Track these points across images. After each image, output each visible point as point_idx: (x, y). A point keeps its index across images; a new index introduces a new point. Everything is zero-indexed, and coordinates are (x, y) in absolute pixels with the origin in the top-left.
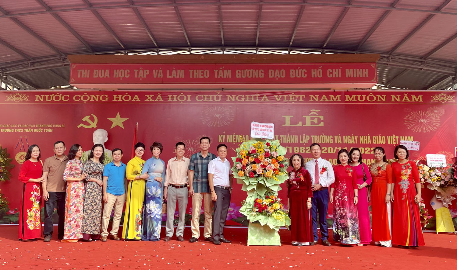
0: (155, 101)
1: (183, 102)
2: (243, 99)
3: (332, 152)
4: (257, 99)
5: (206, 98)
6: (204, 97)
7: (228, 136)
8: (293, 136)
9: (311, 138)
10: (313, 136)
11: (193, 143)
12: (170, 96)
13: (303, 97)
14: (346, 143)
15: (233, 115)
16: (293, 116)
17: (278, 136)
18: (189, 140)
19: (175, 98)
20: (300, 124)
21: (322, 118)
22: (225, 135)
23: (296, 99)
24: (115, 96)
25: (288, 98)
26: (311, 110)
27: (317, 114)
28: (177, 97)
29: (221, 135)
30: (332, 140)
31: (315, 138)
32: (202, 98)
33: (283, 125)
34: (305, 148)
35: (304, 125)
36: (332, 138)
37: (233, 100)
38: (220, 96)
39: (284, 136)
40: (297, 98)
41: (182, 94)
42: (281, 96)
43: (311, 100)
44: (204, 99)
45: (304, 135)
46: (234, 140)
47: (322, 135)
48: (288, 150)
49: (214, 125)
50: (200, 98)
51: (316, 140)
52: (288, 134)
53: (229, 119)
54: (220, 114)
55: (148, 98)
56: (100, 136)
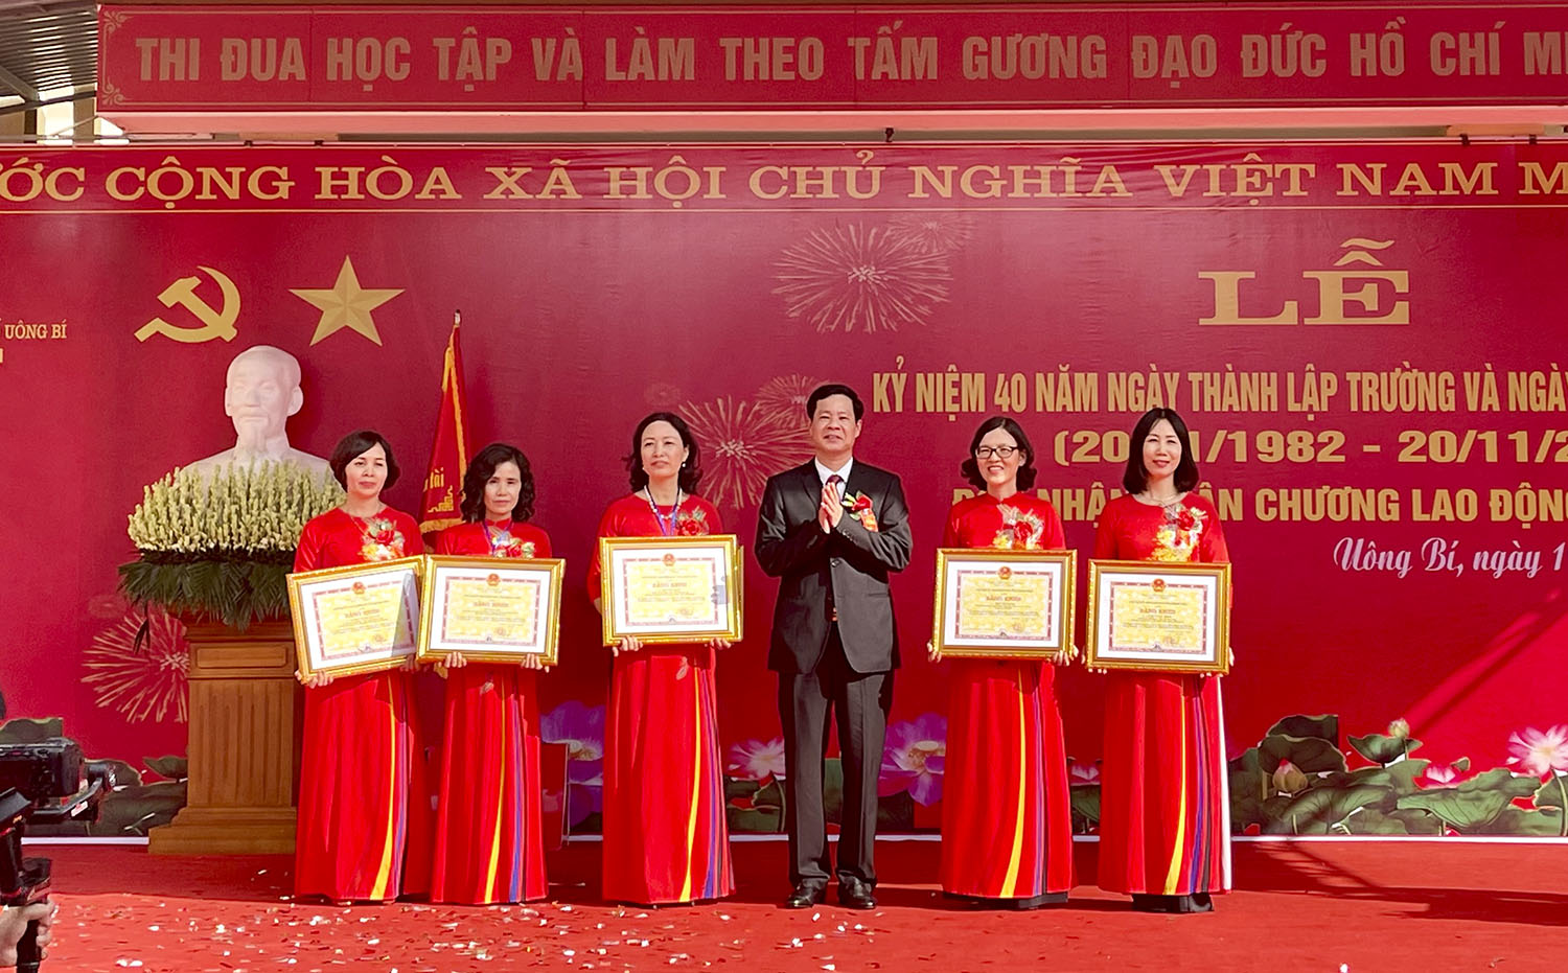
0: (538, 196)
1: (685, 203)
2: (996, 188)
3: (1449, 457)
4: (1070, 188)
5: (802, 184)
6: (793, 176)
7: (920, 377)
9: (1344, 385)
10: (1353, 377)
11: (739, 417)
12: (615, 173)
13: (1304, 173)
14: (1524, 408)
15: (945, 269)
16: (1252, 275)
17: (1176, 375)
18: (720, 401)
19: (641, 185)
20: (1289, 315)
21: (1400, 280)
22: (904, 376)
23: (1270, 185)
24: (326, 172)
25: (1228, 181)
26: (1345, 245)
27: (1377, 263)
28: (650, 178)
29: (886, 376)
30: (1451, 393)
31: (1365, 384)
32: (784, 182)
33: (1203, 322)
34: (1315, 439)
35: (1308, 321)
36: (1451, 383)
37: (946, 191)
38: (876, 171)
39: (1208, 375)
40: (1273, 179)
41: (678, 164)
42: (1190, 169)
43: (1348, 191)
44: (793, 189)
45: (1307, 369)
46: (953, 397)
47: (1402, 372)
48: (1229, 446)
49: (850, 321)
50: (769, 183)
51: (1371, 397)
52: (1229, 367)
53: (927, 291)
54: (877, 264)
55: (501, 183)
56: (265, 384)
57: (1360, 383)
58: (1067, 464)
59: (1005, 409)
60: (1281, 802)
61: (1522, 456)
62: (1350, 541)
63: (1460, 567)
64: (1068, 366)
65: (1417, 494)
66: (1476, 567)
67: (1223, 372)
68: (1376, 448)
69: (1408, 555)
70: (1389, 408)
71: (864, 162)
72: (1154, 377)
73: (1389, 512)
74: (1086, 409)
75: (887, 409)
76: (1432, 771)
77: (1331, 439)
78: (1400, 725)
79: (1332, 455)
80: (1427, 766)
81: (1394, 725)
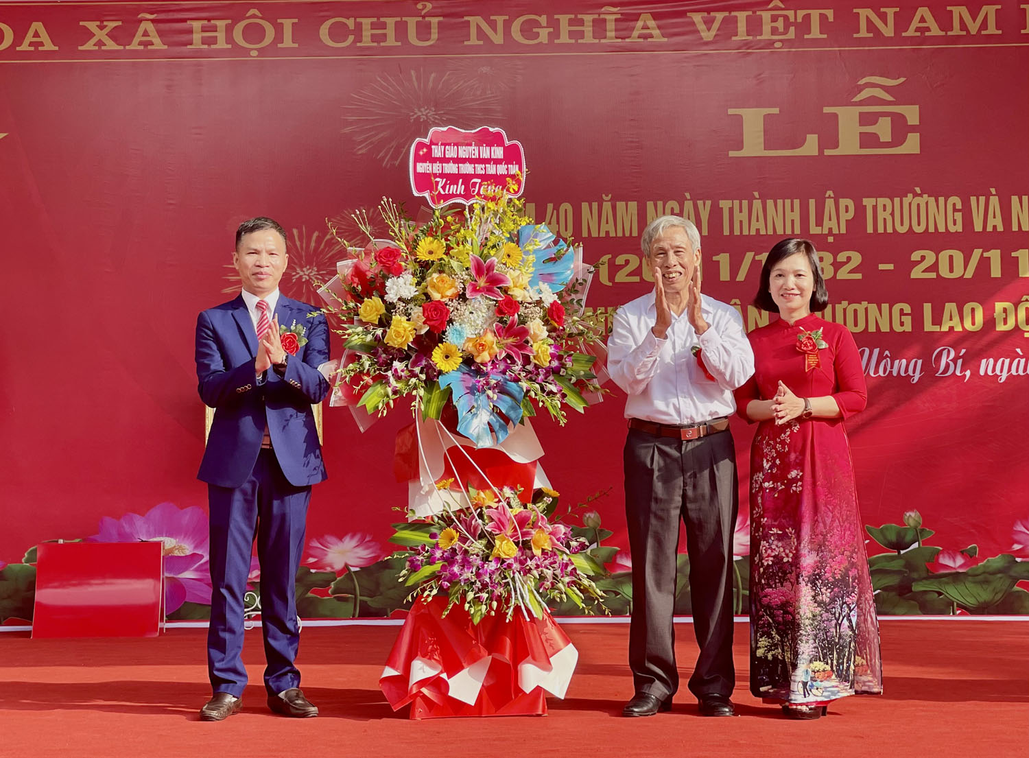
0: (127, 47)
1: (262, 52)
2: (544, 35)
3: (957, 273)
4: (611, 34)
5: (367, 33)
6: (359, 27)
8: (780, 202)
9: (860, 210)
10: (868, 202)
11: (313, 244)
12: (197, 25)
13: (823, 18)
14: (1026, 227)
16: (776, 111)
17: (709, 203)
18: (295, 231)
19: (221, 35)
20: (810, 146)
21: (912, 114)
23: (792, 29)
25: (754, 26)
26: (861, 82)
27: (890, 98)
28: (229, 30)
30: (959, 216)
31: (880, 209)
32: (352, 32)
33: (732, 154)
34: (835, 259)
35: (827, 152)
36: (959, 206)
37: (498, 39)
38: (435, 21)
39: (737, 202)
40: (795, 24)
41: (254, 16)
42: (720, 16)
43: (863, 33)
44: (359, 38)
45: (827, 195)
47: (914, 197)
48: (756, 266)
50: (338, 32)
51: (885, 219)
52: (756, 194)
54: (436, 106)
55: (92, 35)
57: (875, 208)
58: (610, 284)
62: (867, 350)
63: (968, 373)
64: (610, 196)
65: (927, 308)
66: (982, 373)
67: (751, 200)
68: (890, 267)
69: (920, 362)
70: (902, 230)
71: (423, 14)
72: (688, 204)
73: (902, 324)
74: (627, 234)
76: (944, 557)
77: (849, 259)
78: (913, 514)
79: (850, 272)
80: (938, 553)
81: (908, 514)
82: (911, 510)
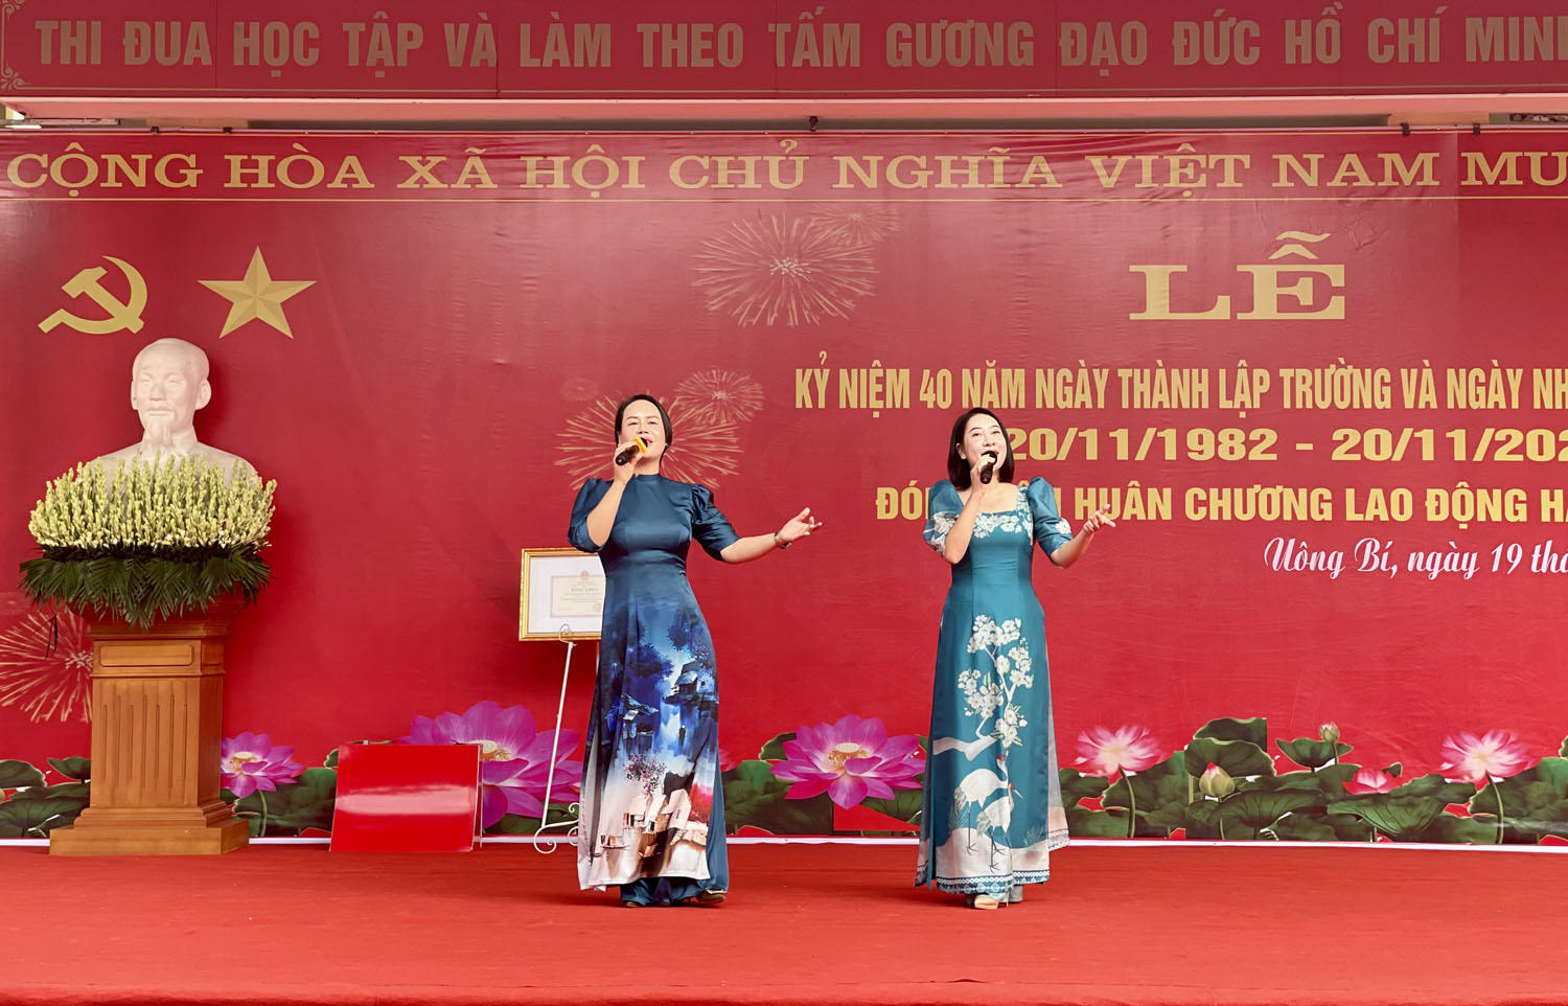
0: (453, 186)
1: (604, 193)
2: (922, 180)
3: (1385, 455)
4: (999, 179)
5: (723, 174)
6: (714, 166)
7: (843, 373)
8: (1186, 372)
9: (1277, 383)
10: (1287, 374)
12: (531, 162)
13: (1238, 163)
14: (1464, 406)
15: (869, 261)
16: (1184, 268)
17: (1106, 372)
19: (558, 174)
20: (1222, 309)
21: (1336, 274)
22: (826, 372)
23: (1203, 176)
24: (236, 160)
25: (1161, 173)
26: (1280, 238)
27: (1312, 256)
28: (568, 167)
29: (809, 372)
30: (1387, 391)
31: (1299, 381)
32: (706, 172)
33: (1133, 316)
34: (1247, 437)
35: (1241, 316)
36: (1388, 379)
37: (871, 182)
38: (800, 161)
39: (1137, 371)
40: (1207, 170)
41: (595, 153)
42: (1122, 160)
43: (1283, 182)
44: (714, 179)
45: (1239, 365)
46: (877, 393)
47: (1337, 369)
48: (1158, 444)
49: (772, 315)
50: (690, 172)
51: (1304, 393)
52: (1160, 363)
53: (850, 284)
54: (800, 256)
55: (415, 172)
56: (171, 378)
57: (1293, 380)
59: (930, 405)
60: (1207, 806)
61: (1460, 454)
62: (1281, 541)
63: (1395, 569)
64: (995, 361)
65: (1350, 493)
66: (1410, 568)
67: (1154, 369)
68: (1309, 447)
69: (1341, 555)
70: (1324, 405)
71: (787, 151)
72: (1083, 374)
74: (1013, 406)
75: (809, 405)
76: (1363, 776)
77: (1263, 437)
78: (1329, 727)
79: (1263, 452)
80: (1358, 771)
81: (1324, 727)
82: (1328, 722)
